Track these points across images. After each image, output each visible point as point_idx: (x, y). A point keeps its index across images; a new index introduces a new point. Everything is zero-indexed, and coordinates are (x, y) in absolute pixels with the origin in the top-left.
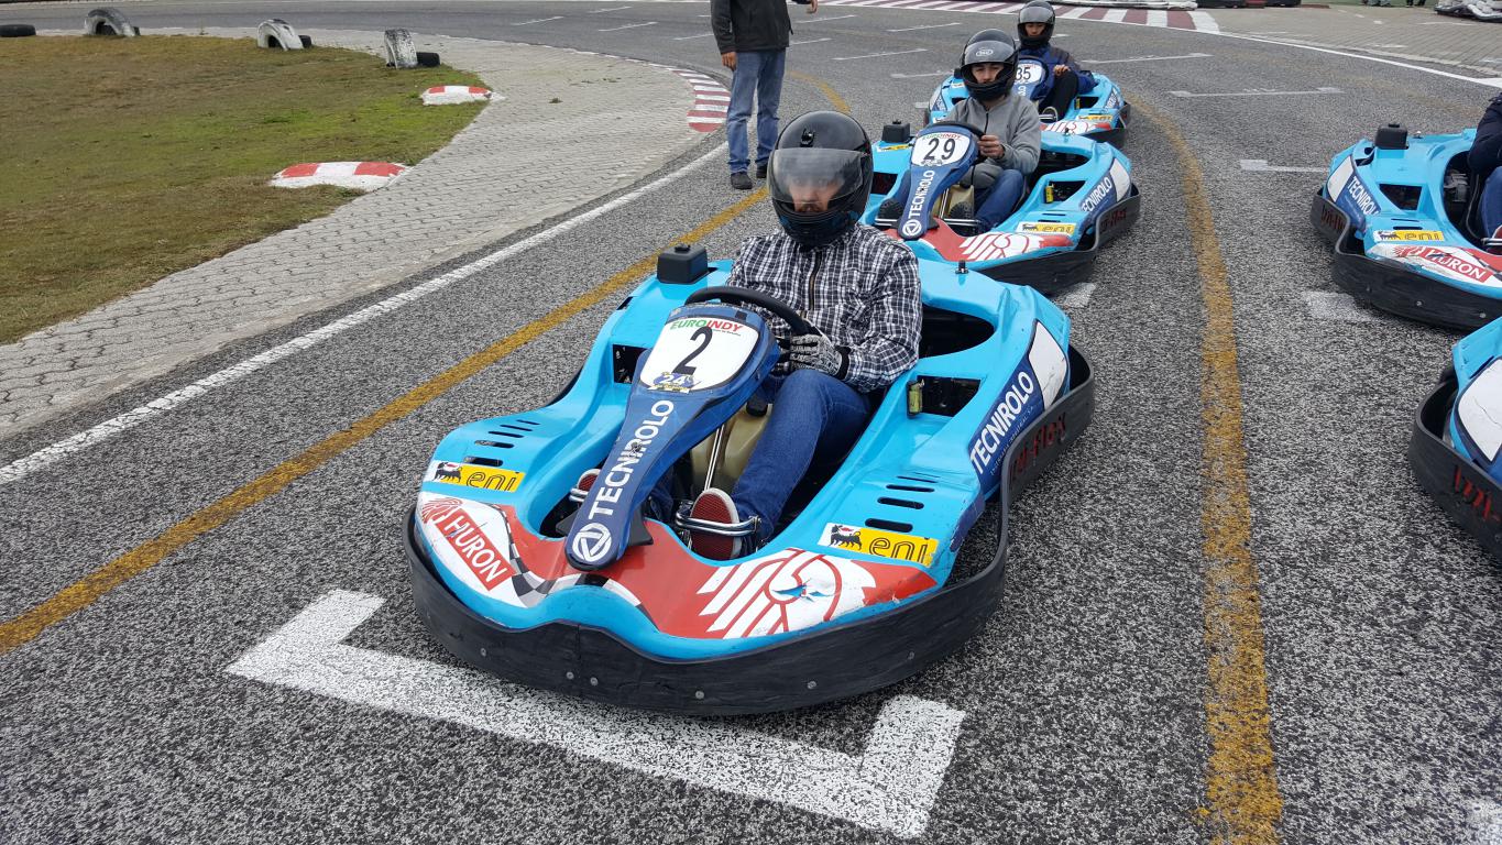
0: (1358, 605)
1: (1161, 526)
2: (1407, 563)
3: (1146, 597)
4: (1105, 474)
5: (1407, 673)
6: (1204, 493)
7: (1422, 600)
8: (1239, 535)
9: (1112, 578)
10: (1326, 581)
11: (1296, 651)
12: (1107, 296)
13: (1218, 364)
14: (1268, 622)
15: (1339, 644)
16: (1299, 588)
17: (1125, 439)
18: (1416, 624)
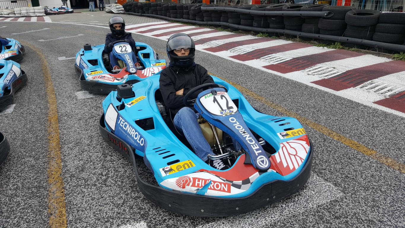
0: (91, 181)
1: (35, 179)
2: (103, 163)
3: (30, 206)
4: (17, 168)
5: (104, 197)
6: (48, 162)
7: (107, 173)
8: (59, 173)
9: (19, 204)
10: (82, 178)
11: (75, 204)
12: (19, 107)
13: (52, 120)
14: (67, 198)
15: (86, 196)
16: (75, 183)
17: (24, 153)
18: (105, 181)
